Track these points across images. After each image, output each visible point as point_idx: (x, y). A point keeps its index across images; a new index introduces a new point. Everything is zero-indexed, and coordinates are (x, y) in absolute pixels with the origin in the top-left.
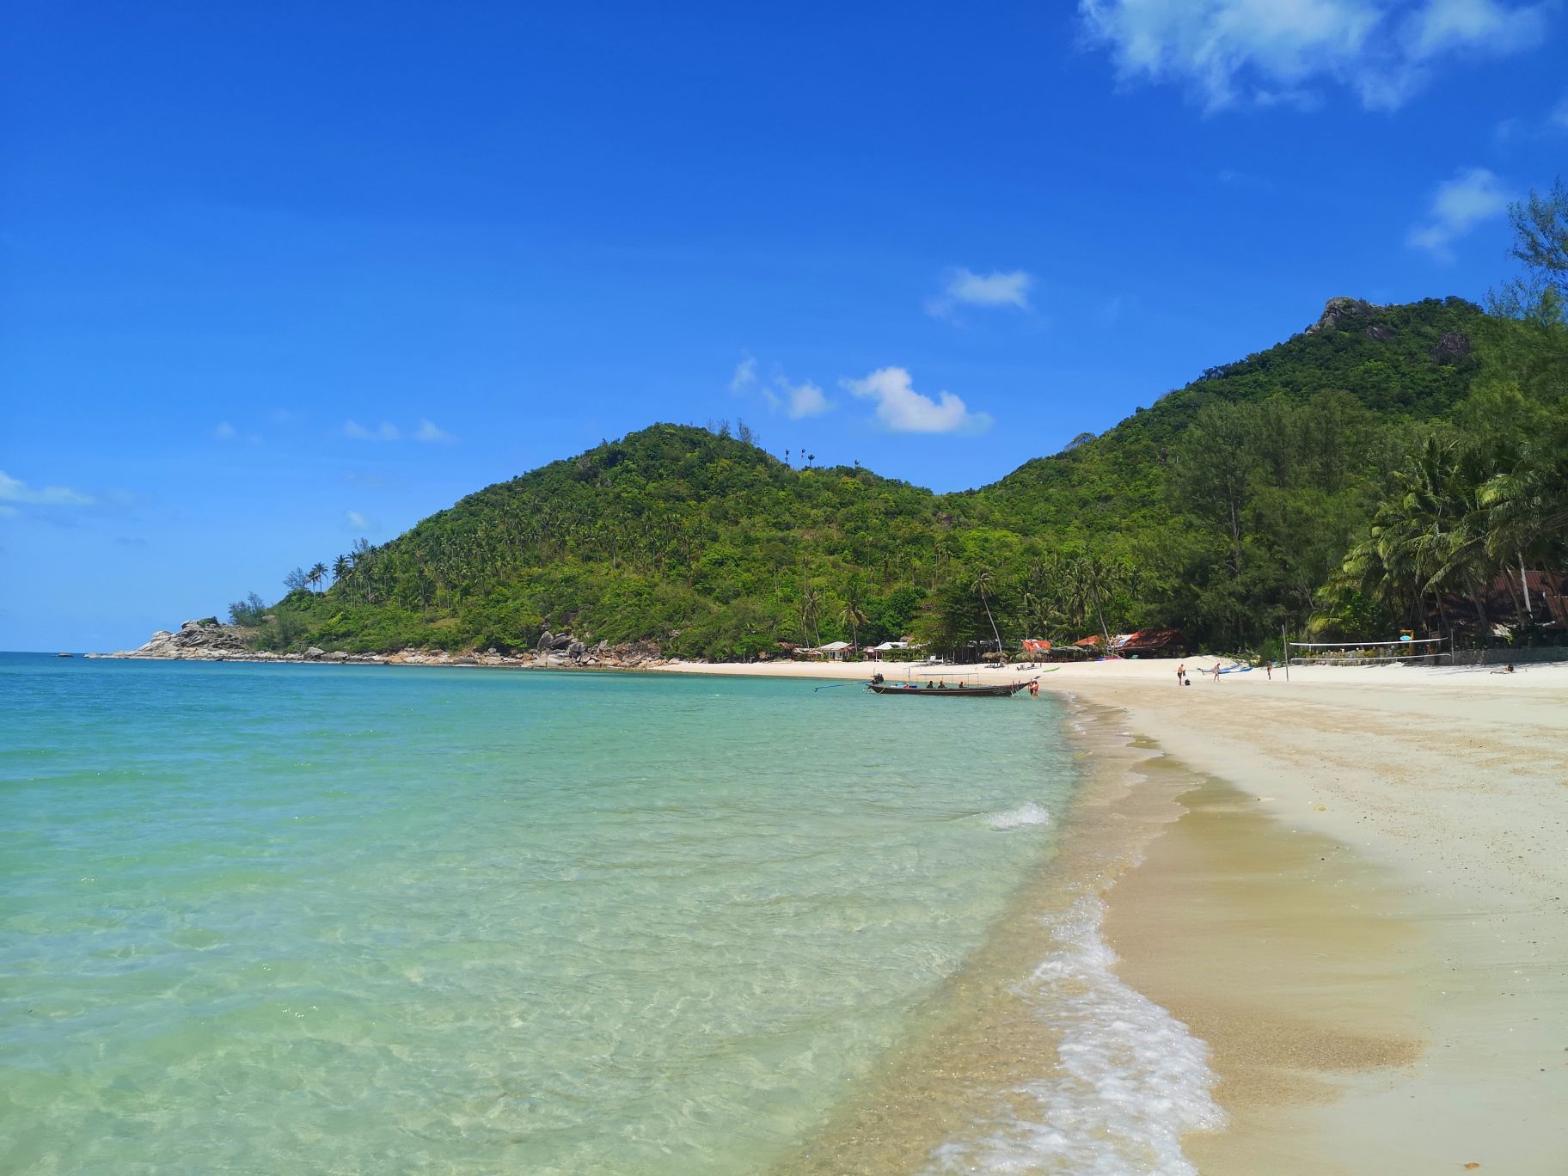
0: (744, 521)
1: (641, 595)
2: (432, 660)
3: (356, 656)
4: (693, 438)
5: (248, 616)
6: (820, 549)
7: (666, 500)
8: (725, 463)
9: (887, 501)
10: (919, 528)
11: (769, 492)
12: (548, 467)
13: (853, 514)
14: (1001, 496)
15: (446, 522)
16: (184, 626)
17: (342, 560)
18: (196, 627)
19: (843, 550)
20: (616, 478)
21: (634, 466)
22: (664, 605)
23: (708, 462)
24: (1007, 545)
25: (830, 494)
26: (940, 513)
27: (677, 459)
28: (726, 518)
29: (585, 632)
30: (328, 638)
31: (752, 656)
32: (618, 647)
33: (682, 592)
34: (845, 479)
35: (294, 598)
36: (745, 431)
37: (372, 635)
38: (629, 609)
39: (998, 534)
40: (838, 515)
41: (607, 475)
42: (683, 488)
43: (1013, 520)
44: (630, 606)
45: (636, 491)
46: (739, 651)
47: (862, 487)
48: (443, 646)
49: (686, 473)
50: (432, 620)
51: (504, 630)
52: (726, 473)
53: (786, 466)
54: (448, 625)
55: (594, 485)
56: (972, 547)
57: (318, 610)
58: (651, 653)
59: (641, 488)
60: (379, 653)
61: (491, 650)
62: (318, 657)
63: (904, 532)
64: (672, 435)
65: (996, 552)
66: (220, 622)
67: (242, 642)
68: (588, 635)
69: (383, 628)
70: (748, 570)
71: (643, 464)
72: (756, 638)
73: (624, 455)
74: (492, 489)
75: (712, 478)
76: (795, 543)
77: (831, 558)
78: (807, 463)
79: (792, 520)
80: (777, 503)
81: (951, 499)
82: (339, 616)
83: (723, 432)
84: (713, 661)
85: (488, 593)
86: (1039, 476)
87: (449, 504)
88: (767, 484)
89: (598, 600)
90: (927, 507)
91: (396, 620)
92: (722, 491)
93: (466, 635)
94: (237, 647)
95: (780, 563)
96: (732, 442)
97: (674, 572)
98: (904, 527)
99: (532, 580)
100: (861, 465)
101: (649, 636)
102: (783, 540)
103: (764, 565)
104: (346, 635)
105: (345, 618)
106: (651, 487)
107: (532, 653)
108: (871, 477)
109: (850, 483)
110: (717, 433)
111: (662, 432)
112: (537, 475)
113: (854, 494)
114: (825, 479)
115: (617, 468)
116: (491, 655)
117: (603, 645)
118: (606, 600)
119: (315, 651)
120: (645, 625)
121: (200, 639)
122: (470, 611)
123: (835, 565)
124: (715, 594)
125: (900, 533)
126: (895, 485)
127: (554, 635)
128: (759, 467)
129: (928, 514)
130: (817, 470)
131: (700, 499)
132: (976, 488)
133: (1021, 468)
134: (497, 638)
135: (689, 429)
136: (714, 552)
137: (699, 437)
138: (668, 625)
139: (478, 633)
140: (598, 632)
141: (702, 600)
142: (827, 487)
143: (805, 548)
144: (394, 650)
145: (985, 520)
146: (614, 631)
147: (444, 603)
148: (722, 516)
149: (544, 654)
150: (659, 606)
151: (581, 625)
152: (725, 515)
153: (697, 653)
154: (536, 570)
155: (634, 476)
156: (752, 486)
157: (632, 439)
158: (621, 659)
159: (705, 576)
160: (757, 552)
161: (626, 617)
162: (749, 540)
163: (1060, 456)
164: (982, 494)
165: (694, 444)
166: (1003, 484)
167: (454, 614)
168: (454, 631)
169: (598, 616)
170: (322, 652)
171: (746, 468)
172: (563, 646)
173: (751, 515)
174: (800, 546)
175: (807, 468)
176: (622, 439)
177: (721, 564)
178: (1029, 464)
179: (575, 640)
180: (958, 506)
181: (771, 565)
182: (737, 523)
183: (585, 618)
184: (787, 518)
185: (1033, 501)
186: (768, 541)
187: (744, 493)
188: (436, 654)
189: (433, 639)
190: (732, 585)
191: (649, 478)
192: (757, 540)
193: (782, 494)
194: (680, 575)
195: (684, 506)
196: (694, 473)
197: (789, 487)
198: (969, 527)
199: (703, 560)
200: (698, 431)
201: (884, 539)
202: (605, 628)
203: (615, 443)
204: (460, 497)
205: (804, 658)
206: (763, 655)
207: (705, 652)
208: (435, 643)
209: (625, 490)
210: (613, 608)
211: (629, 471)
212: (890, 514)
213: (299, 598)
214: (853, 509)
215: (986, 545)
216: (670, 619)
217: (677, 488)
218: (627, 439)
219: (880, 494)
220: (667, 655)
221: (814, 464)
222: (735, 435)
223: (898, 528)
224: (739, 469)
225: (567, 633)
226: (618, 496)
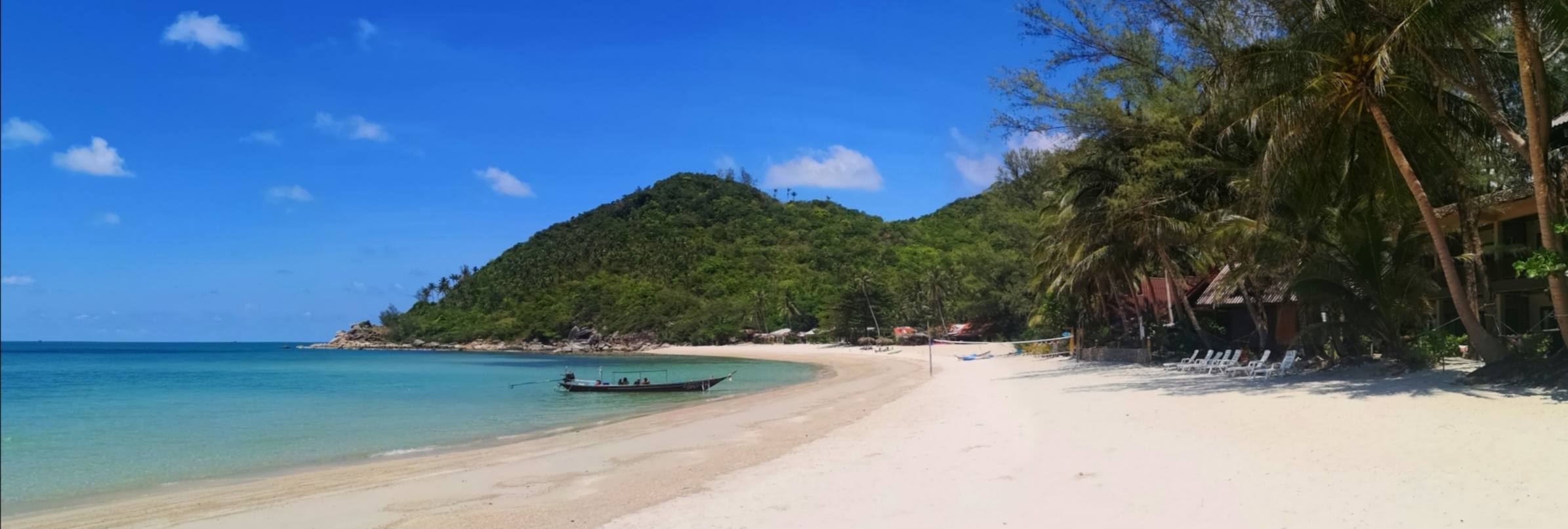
0: (739, 240)
1: (646, 297)
2: (492, 347)
3: (445, 345)
4: (705, 182)
5: (389, 318)
6: (793, 259)
7: (680, 227)
8: (727, 198)
9: (846, 225)
10: (868, 243)
11: (759, 219)
12: (597, 209)
13: (820, 234)
14: (933, 223)
15: (520, 251)
16: (352, 327)
17: (444, 280)
18: (357, 327)
19: (810, 260)
20: (643, 213)
21: (658, 204)
22: (664, 303)
23: (714, 198)
24: (930, 258)
25: (804, 220)
26: (886, 234)
27: (691, 198)
28: (725, 238)
29: (603, 326)
30: (429, 334)
31: (723, 340)
32: (626, 336)
33: (680, 294)
34: (817, 209)
35: (417, 306)
36: (746, 176)
37: (456, 331)
38: (636, 308)
39: (925, 249)
40: (810, 234)
41: (636, 212)
42: (693, 218)
43: (939, 239)
44: (637, 305)
45: (657, 222)
46: (713, 337)
47: (829, 214)
48: (502, 337)
49: (697, 207)
50: (497, 320)
51: (545, 326)
52: (727, 206)
53: (775, 200)
54: (507, 322)
55: (627, 220)
56: (904, 259)
57: (428, 315)
58: (651, 340)
59: (662, 219)
60: (460, 343)
61: (535, 340)
62: (420, 346)
63: (857, 247)
64: (689, 180)
65: (921, 263)
66: (372, 324)
67: (382, 336)
68: (605, 328)
69: (464, 325)
70: (733, 276)
71: (664, 202)
72: (725, 327)
73: (650, 197)
74: (555, 227)
75: (716, 210)
76: (775, 255)
77: (801, 266)
78: (791, 198)
79: (775, 239)
80: (765, 227)
81: (894, 225)
82: (439, 318)
83: (728, 177)
84: (696, 344)
85: (538, 300)
86: (963, 210)
87: (525, 239)
88: (759, 213)
89: (615, 302)
90: (875, 230)
91: (473, 320)
92: (724, 219)
93: (519, 330)
94: (379, 340)
95: (759, 270)
96: (734, 183)
97: (676, 279)
98: (857, 244)
99: (572, 289)
100: (831, 200)
101: (649, 327)
102: (765, 254)
103: (748, 271)
104: (441, 330)
105: (443, 319)
106: (670, 218)
107: (564, 342)
108: (837, 208)
109: (820, 211)
110: (724, 177)
111: (681, 179)
112: (588, 215)
113: (823, 220)
114: (802, 209)
115: (644, 207)
116: (535, 343)
117: (615, 335)
118: (620, 302)
119: (419, 342)
120: (646, 319)
121: (359, 335)
122: (522, 312)
123: (803, 271)
124: (705, 294)
125: (854, 248)
126: (854, 213)
127: (580, 329)
128: (754, 201)
129: (876, 234)
130: (798, 204)
131: (706, 225)
132: (917, 217)
133: (951, 205)
134: (539, 332)
135: (702, 176)
136: (709, 262)
137: (711, 181)
138: (664, 319)
139: (527, 327)
140: (612, 326)
141: (694, 298)
142: (803, 215)
143: (782, 259)
144: (469, 340)
145: (918, 240)
146: (624, 324)
147: (508, 306)
148: (723, 237)
149: (572, 343)
150: (659, 305)
151: (600, 320)
152: (724, 237)
153: (683, 338)
154: (575, 282)
155: (656, 211)
156: (747, 214)
157: (659, 185)
158: (627, 345)
159: (700, 281)
160: (745, 262)
161: (633, 314)
162: (739, 254)
163: (978, 197)
164: (921, 221)
165: (705, 186)
166: (936, 214)
167: (513, 315)
168: (510, 327)
169: (612, 314)
170: (423, 342)
171: (744, 202)
172: (586, 336)
173: (743, 235)
174: (778, 257)
175: (791, 202)
176: (652, 186)
177: (713, 272)
178: (957, 202)
179: (595, 332)
180: (900, 229)
181: (752, 272)
182: (733, 241)
183: (603, 315)
184: (771, 237)
185: (957, 227)
186: (754, 254)
187: (740, 220)
188: (496, 343)
189: (495, 332)
190: (718, 287)
191: (668, 212)
192: (746, 254)
193: (769, 220)
194: (680, 281)
195: (692, 230)
196: (702, 207)
197: (775, 215)
198: (905, 244)
199: (700, 269)
200: (709, 177)
201: (840, 251)
202: (618, 322)
203: (648, 189)
204: (532, 234)
205: (759, 341)
206: (733, 339)
207: (690, 338)
208: (496, 335)
209: (649, 222)
210: (624, 307)
211: (653, 208)
212: (847, 234)
213: (421, 307)
214: (821, 230)
215: (915, 257)
216: (667, 314)
217: (689, 218)
218: (656, 185)
219: (841, 220)
220: (661, 341)
221: (797, 199)
222: (738, 178)
223: (853, 244)
224: (737, 203)
225: (590, 327)
226: (643, 226)
